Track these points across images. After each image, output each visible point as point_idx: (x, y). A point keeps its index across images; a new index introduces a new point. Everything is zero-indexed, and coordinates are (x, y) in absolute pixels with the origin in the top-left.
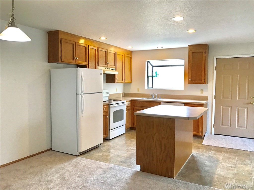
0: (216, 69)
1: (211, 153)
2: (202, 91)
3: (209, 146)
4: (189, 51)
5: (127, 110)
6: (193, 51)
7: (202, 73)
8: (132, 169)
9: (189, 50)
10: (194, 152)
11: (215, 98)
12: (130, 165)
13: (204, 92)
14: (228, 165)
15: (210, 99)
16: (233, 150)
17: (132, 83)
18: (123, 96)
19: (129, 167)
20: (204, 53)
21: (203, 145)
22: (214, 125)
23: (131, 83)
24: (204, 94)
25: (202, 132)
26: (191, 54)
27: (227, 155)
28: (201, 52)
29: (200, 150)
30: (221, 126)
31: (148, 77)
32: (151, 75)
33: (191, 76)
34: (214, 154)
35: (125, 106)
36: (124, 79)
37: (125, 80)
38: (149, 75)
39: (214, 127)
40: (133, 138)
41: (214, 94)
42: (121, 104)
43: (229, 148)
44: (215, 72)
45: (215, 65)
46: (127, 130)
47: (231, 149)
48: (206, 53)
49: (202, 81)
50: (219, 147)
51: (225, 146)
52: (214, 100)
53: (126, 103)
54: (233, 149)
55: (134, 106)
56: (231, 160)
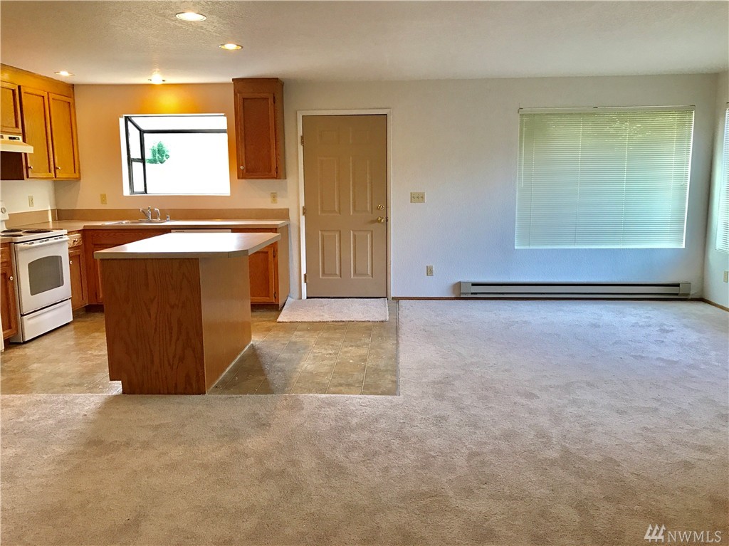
0: (302, 143)
1: (293, 336)
2: (274, 196)
3: (293, 322)
4: (235, 95)
5: (71, 257)
6: (246, 96)
7: (269, 151)
8: (101, 394)
9: (236, 91)
10: (256, 340)
11: (304, 213)
12: (92, 388)
13: (278, 199)
14: (324, 352)
15: (293, 216)
16: (341, 324)
17: (82, 180)
18: (54, 220)
19: (91, 393)
20: (271, 101)
21: (279, 322)
22: (305, 275)
23: (79, 179)
24: (280, 204)
25: (276, 295)
26: (240, 102)
27: (325, 335)
28: (265, 98)
29: (272, 333)
30: (321, 277)
31: (130, 161)
32: (140, 158)
33: (244, 158)
34: (300, 337)
35: (66, 246)
36: (55, 168)
37: (57, 171)
38: (132, 157)
39: (305, 282)
40: (97, 330)
41: (302, 204)
42: (52, 241)
43: (333, 321)
44: (301, 148)
45: (300, 133)
46: (76, 314)
47: (338, 322)
48: (277, 101)
49: (270, 171)
50: (313, 322)
51: (327, 318)
52: (303, 218)
53: (66, 238)
54: (341, 321)
55: (95, 245)
56: (331, 342)
